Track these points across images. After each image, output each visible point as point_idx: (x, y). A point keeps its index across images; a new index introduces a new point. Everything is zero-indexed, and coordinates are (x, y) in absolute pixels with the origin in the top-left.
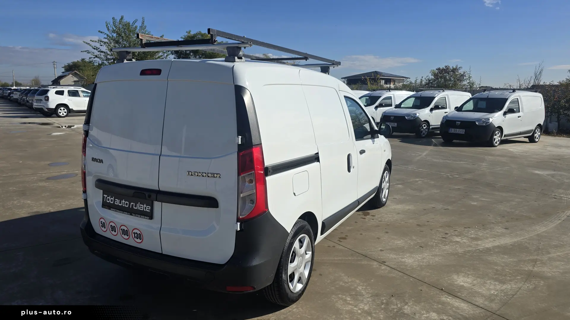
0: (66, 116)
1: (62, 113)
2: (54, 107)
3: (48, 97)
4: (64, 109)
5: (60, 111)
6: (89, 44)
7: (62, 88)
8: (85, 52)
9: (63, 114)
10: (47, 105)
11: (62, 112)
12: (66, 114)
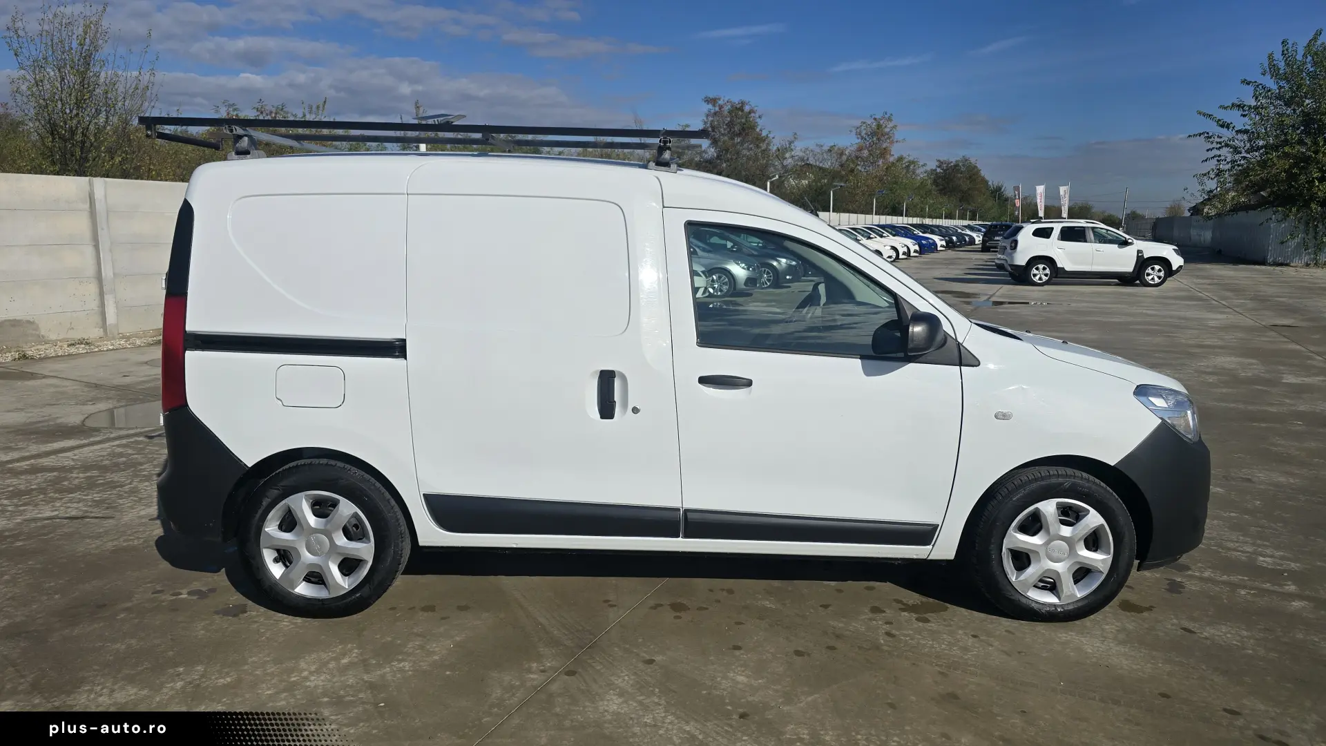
0: (1047, 283)
1: (1038, 277)
2: (1024, 263)
3: (1016, 242)
4: (1044, 269)
5: (1036, 272)
6: (1210, 116)
7: (1052, 222)
8: (1198, 137)
9: (1040, 279)
10: (1012, 258)
11: (1040, 273)
12: (1047, 278)
